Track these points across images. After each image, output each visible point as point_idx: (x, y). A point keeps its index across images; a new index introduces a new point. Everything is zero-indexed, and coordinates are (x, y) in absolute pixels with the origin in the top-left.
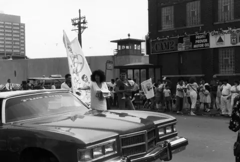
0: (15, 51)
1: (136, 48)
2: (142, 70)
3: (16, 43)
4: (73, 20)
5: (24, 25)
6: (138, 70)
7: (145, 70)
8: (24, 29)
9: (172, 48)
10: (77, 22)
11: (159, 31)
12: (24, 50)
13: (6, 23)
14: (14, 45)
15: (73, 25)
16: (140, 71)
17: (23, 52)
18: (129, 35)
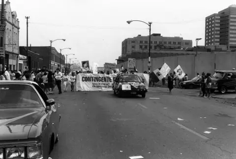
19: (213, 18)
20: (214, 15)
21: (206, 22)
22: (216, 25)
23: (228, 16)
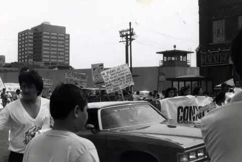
0: (59, 61)
1: (181, 60)
2: (193, 83)
3: (61, 53)
4: (121, 32)
5: (68, 35)
6: (190, 82)
7: (197, 82)
8: (69, 39)
9: (223, 61)
10: (125, 33)
11: (210, 44)
12: (68, 60)
13: (52, 34)
14: (60, 55)
15: (121, 36)
16: (191, 83)
17: (67, 62)
18: (175, 47)
19: (26, 34)
20: (27, 31)
21: (19, 38)
22: (30, 41)
23: (41, 33)
